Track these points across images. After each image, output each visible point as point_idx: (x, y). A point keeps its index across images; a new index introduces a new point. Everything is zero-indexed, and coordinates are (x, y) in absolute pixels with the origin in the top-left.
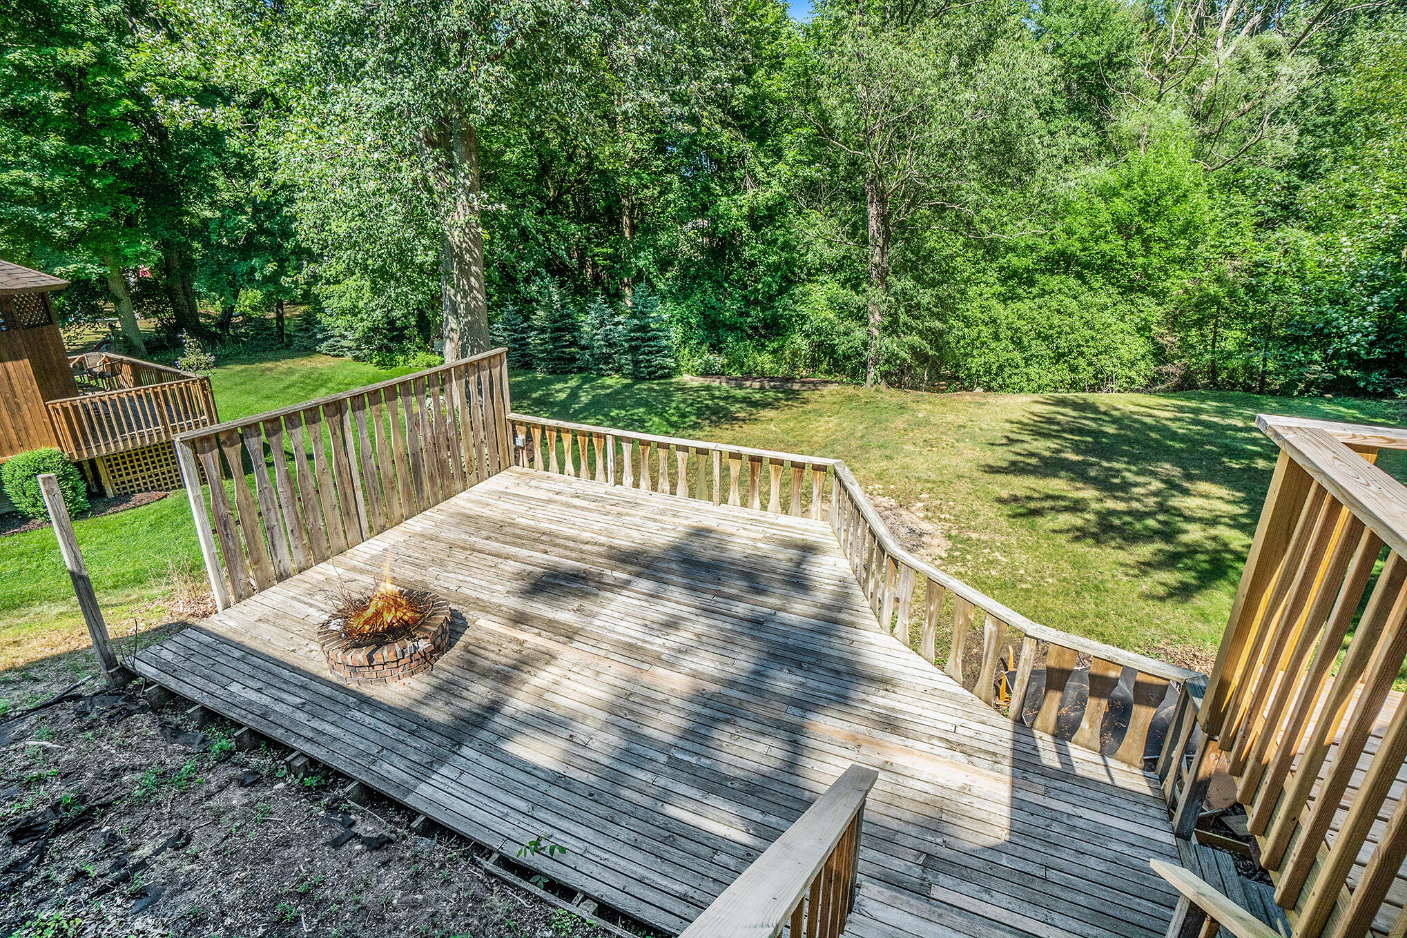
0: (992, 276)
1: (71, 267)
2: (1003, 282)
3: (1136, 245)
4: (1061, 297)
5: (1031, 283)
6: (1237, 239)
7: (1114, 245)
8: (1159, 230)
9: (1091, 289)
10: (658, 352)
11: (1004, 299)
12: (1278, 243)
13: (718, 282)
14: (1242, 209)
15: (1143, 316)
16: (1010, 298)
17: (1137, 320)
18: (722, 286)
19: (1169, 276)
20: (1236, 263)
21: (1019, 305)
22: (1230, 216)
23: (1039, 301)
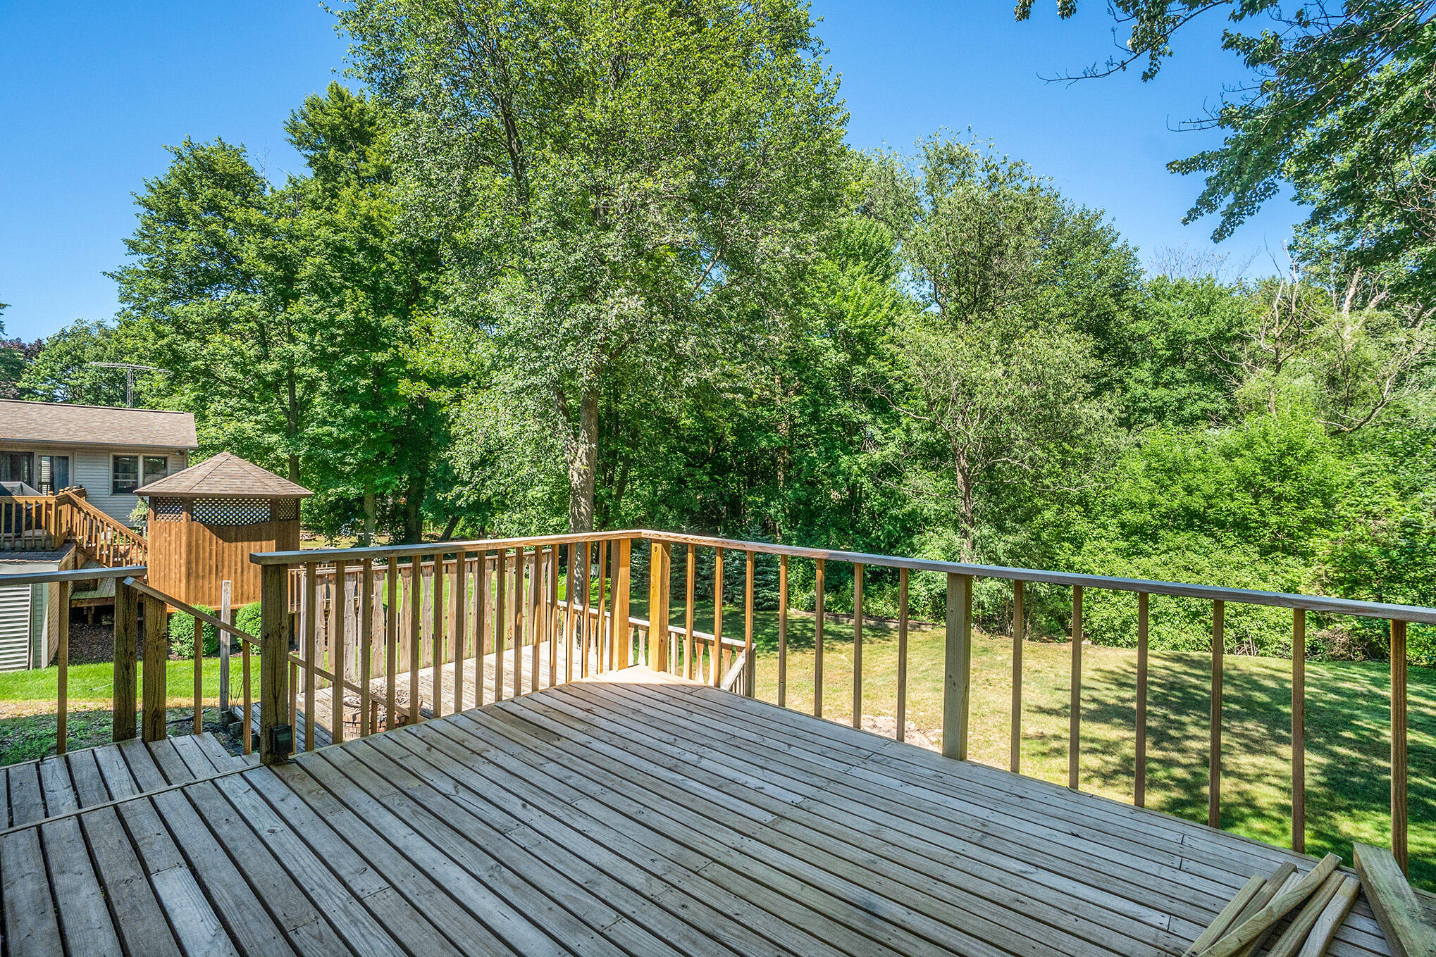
0: (1114, 530)
1: (339, 490)
2: (1126, 537)
3: (1266, 502)
4: (1188, 554)
5: (1155, 538)
6: (1376, 498)
7: (1242, 503)
8: (1288, 488)
9: (1224, 547)
10: (765, 585)
11: (1128, 554)
12: (1425, 503)
13: (842, 530)
14: (1374, 468)
15: (1288, 576)
16: (1133, 554)
17: (1282, 581)
18: (847, 534)
19: (1310, 535)
20: (1381, 522)
21: (1144, 561)
22: (1363, 474)
23: (1164, 557)
